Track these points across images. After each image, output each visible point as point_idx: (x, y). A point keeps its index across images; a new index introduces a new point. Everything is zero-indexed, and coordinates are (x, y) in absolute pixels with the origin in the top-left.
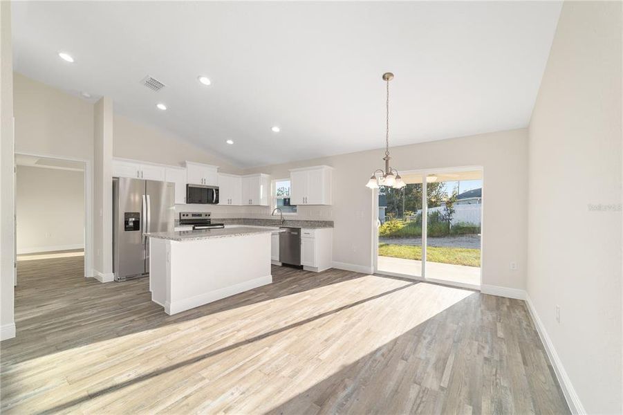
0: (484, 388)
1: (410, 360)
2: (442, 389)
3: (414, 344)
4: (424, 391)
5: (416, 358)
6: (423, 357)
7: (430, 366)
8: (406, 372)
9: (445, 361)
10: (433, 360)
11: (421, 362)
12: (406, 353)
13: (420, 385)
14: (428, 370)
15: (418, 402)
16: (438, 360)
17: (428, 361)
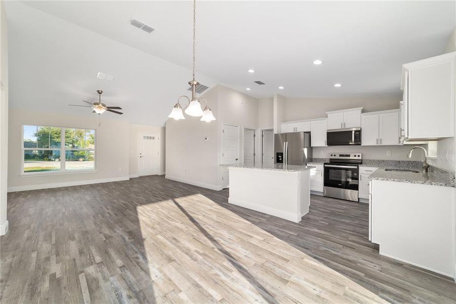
0: (47, 297)
1: (118, 270)
2: (82, 272)
3: (130, 282)
4: (92, 263)
5: (116, 274)
6: (111, 279)
7: (100, 278)
8: (113, 263)
9: (91, 291)
10: (102, 283)
11: (109, 274)
12: (126, 271)
13: (98, 264)
14: (100, 274)
15: (92, 258)
16: (98, 287)
17: (105, 279)
